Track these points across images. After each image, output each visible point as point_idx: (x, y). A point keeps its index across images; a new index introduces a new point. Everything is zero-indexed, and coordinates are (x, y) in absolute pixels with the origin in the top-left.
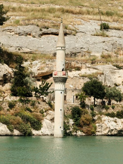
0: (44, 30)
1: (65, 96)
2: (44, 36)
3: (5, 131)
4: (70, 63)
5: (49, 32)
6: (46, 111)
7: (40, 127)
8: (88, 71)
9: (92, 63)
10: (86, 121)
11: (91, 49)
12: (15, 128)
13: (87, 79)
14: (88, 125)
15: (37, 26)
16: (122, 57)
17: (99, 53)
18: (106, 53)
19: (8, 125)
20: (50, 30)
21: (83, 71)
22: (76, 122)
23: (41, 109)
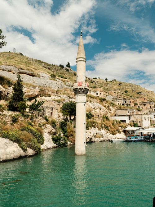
0: (21, 70)
1: (52, 113)
3: (18, 152)
4: (45, 91)
6: (43, 125)
7: (44, 140)
8: (56, 98)
9: (57, 93)
10: (71, 133)
11: (50, 86)
12: (28, 146)
13: (57, 103)
14: (72, 135)
15: (16, 67)
16: (68, 92)
17: (56, 89)
18: (59, 89)
19: (19, 143)
20: (25, 71)
21: (53, 97)
22: (64, 133)
23: (39, 123)
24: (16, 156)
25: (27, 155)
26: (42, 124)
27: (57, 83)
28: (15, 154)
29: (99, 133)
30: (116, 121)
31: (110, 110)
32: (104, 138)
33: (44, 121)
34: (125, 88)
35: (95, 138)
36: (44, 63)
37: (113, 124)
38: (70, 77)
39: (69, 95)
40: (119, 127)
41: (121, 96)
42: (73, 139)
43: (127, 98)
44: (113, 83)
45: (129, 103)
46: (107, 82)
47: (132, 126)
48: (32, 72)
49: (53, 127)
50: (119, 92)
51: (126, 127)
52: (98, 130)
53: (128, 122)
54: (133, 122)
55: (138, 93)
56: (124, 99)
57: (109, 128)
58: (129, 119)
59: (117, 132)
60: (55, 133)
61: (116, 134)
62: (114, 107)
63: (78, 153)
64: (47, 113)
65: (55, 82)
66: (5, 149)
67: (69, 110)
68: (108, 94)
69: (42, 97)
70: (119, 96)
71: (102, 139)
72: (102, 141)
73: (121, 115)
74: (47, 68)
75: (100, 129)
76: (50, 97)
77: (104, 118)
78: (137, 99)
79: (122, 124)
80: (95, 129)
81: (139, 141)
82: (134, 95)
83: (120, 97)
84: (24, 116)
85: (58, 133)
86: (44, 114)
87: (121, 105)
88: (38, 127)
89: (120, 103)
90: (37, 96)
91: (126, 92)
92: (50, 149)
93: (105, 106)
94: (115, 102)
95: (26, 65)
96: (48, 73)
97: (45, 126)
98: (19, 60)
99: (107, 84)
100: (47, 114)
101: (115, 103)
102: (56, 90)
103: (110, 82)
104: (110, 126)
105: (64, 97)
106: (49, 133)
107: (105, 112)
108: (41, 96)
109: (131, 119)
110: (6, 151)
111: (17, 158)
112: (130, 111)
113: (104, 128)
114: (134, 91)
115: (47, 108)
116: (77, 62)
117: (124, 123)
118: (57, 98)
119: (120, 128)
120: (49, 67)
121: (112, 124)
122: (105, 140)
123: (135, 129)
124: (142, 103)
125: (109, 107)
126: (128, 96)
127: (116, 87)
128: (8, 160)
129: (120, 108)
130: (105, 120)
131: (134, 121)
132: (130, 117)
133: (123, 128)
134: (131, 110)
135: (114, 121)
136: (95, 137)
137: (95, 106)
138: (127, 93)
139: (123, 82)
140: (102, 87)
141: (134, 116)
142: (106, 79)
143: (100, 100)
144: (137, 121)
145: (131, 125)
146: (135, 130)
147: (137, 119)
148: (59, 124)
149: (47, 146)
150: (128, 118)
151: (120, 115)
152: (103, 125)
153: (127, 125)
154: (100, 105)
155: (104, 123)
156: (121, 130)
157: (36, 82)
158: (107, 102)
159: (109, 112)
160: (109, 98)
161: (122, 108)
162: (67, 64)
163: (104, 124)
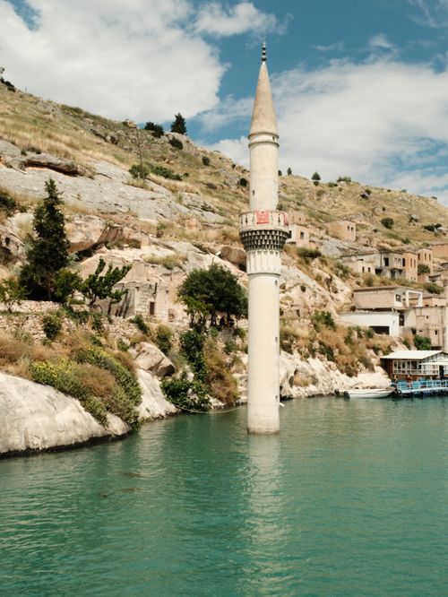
0: (31, 155)
1: (152, 305)
2: (30, 168)
3: (85, 424)
4: (121, 230)
5: (42, 162)
6: (133, 345)
7: (140, 393)
8: (156, 252)
9: (159, 236)
10: (218, 368)
11: (134, 210)
12: (108, 409)
13: (161, 269)
14: (220, 377)
15: (13, 143)
16: (195, 230)
17: (152, 218)
18: (164, 220)
19: (83, 400)
20: (46, 157)
21: (147, 251)
22: (197, 371)
23: (118, 337)
24: (81, 436)
25: (109, 433)
26: (127, 342)
27: (153, 199)
28: (79, 431)
29: (303, 369)
30: (358, 330)
31: (336, 292)
32: (320, 385)
33: (134, 331)
34: (384, 209)
35: (291, 386)
36: (94, 117)
37: (348, 340)
38: (187, 169)
39: (200, 242)
40: (367, 351)
41: (371, 240)
42: (224, 390)
43: (390, 248)
44: (341, 190)
45: (399, 266)
46: (319, 188)
47: (409, 348)
48: (69, 162)
49: (165, 351)
50: (363, 227)
51: (389, 350)
52: (302, 360)
53: (395, 331)
54: (414, 331)
55: (430, 228)
56: (383, 250)
57: (336, 352)
58: (402, 323)
59: (361, 365)
60: (170, 371)
61: (357, 372)
62: (347, 282)
63: (256, 427)
64: (140, 305)
65: (149, 194)
66: (52, 415)
67: (208, 294)
68: (327, 233)
69: (113, 251)
70: (364, 241)
71: (312, 389)
72: (313, 396)
73: (371, 310)
74: (104, 138)
75: (307, 357)
76: (139, 247)
77: (318, 319)
78: (425, 250)
79: (378, 340)
80: (289, 355)
81: (433, 395)
82: (414, 234)
83: (366, 245)
84: (75, 317)
85: (178, 371)
86: (127, 308)
87: (373, 272)
88: (117, 351)
89: (370, 265)
90: (95, 247)
91: (387, 223)
92: (160, 418)
93: (318, 279)
94: (351, 261)
95: (43, 132)
96: (117, 162)
97: (137, 347)
98: (9, 112)
99: (320, 194)
100: (140, 310)
101: (350, 265)
102: (154, 222)
103: (331, 185)
104: (337, 346)
105: (184, 247)
106: (151, 369)
107: (319, 300)
108: (108, 245)
109: (406, 324)
110: (54, 420)
111: (84, 442)
112: (404, 294)
113: (317, 354)
114: (416, 221)
115: (138, 288)
116: (250, 146)
117: (384, 335)
118: (162, 253)
119: (372, 352)
120: (112, 133)
121: (343, 341)
122: (324, 393)
123: (422, 358)
124: (442, 265)
125: (331, 280)
126: (396, 237)
127: (350, 205)
128: (63, 446)
129: (369, 283)
130: (320, 324)
131: (418, 328)
132: (402, 314)
133: (380, 353)
134: (407, 292)
135: (349, 328)
136: (291, 382)
137: (286, 279)
138: (390, 228)
139: (376, 189)
140: (302, 207)
141: (418, 311)
142: (316, 177)
143: (300, 255)
144: (428, 329)
145: (406, 343)
146: (421, 361)
147: (427, 321)
148: (179, 341)
149: (149, 409)
150: (396, 318)
151: (368, 309)
152: (316, 345)
153: (394, 344)
154: (300, 273)
155: (318, 335)
156: (375, 361)
157: (85, 197)
158: (323, 262)
159: (332, 298)
160: (330, 249)
161: (376, 284)
162: (174, 119)
163: (320, 339)
